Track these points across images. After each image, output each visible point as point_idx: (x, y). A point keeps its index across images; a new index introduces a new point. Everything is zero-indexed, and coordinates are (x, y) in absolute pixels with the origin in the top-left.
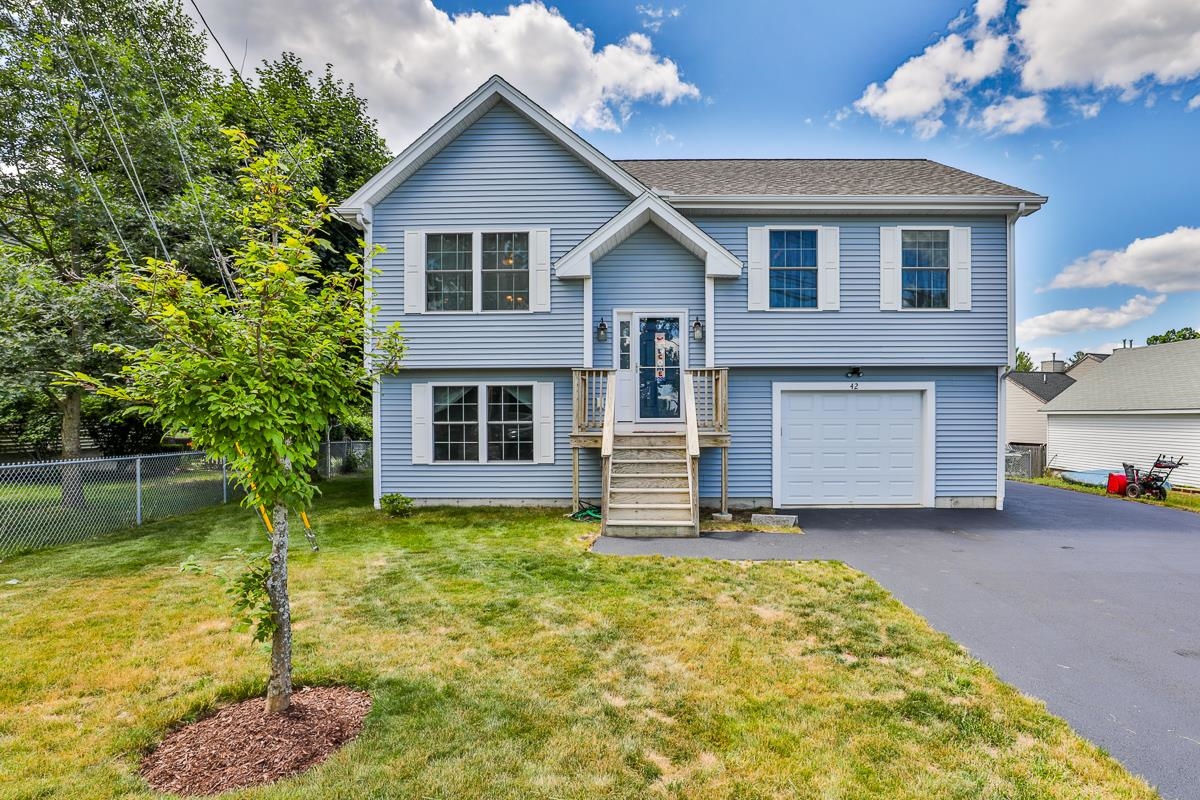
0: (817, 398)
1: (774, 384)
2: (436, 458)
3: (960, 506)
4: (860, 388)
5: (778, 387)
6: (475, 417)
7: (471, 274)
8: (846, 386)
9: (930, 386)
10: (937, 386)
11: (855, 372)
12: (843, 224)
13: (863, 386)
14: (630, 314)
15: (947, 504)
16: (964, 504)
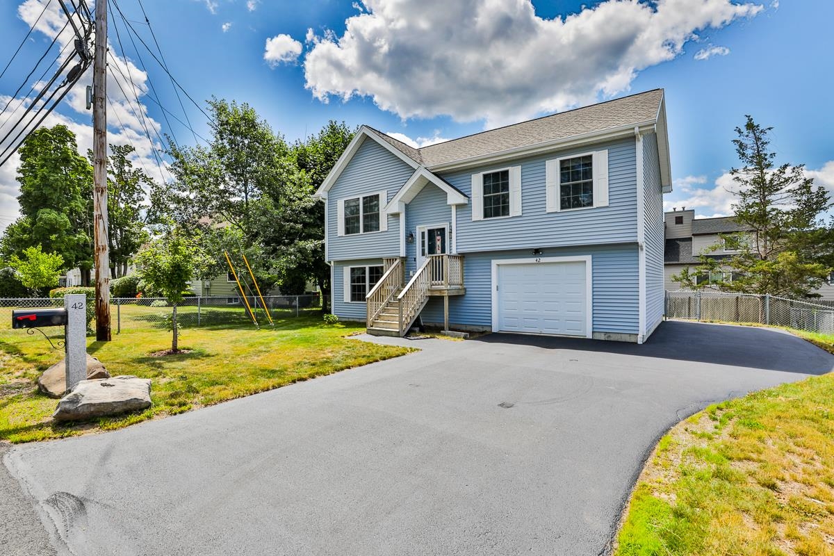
0: (522, 268)
1: (492, 261)
2: (352, 300)
3: (612, 339)
4: (541, 261)
5: (494, 262)
6: (365, 282)
7: (359, 217)
8: (533, 260)
9: (588, 258)
10: (593, 258)
11: (537, 252)
12: (523, 164)
13: (543, 260)
14: (421, 229)
15: (602, 337)
16: (614, 338)
